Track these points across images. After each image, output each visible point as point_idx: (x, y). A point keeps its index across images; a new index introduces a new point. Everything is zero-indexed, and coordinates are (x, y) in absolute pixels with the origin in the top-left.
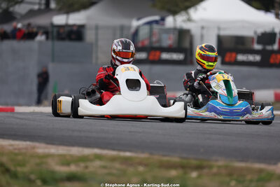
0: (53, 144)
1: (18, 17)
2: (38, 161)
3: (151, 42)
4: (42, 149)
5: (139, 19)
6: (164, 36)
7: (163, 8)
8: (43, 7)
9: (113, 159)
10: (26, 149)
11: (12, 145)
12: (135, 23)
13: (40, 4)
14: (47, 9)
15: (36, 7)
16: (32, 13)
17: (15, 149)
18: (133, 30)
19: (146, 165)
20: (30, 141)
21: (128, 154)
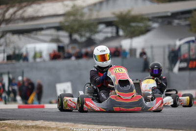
0: (131, 127)
1: (97, 42)
3: (189, 55)
5: (180, 40)
8: (114, 35)
12: (178, 43)
13: (112, 33)
14: (117, 36)
15: (109, 35)
16: (107, 39)
18: (177, 48)
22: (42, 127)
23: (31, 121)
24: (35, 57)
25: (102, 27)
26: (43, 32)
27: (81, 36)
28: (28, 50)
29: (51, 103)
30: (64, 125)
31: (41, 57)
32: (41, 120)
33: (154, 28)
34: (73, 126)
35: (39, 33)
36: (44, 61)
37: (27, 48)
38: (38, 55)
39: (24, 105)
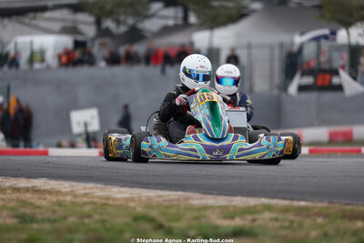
0: (210, 194)
1: (148, 35)
2: (195, 214)
3: (319, 63)
4: (197, 199)
5: (302, 34)
6: (336, 55)
7: (333, 19)
8: (180, 22)
9: (286, 210)
10: (178, 200)
11: (160, 196)
12: (298, 40)
13: (175, 18)
14: (186, 24)
15: (171, 22)
16: (166, 30)
17: (165, 201)
18: (295, 48)
19: (326, 216)
20: (182, 190)
21: (303, 203)
22: (44, 191)
23: (24, 180)
24: (31, 60)
25: (156, 6)
26: (48, 14)
27: (118, 23)
28: (19, 46)
29: (59, 146)
30: (85, 188)
31: (43, 60)
32: (44, 177)
33: (254, 11)
34: (102, 190)
35: (39, 15)
36: (48, 67)
37: (16, 44)
38: (37, 57)
39: (10, 149)
